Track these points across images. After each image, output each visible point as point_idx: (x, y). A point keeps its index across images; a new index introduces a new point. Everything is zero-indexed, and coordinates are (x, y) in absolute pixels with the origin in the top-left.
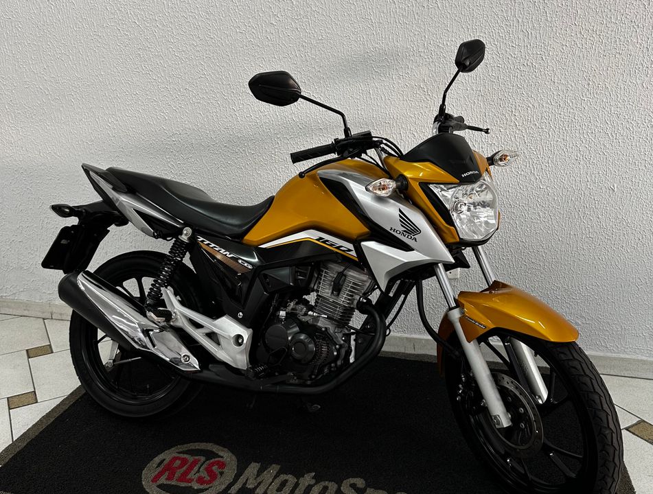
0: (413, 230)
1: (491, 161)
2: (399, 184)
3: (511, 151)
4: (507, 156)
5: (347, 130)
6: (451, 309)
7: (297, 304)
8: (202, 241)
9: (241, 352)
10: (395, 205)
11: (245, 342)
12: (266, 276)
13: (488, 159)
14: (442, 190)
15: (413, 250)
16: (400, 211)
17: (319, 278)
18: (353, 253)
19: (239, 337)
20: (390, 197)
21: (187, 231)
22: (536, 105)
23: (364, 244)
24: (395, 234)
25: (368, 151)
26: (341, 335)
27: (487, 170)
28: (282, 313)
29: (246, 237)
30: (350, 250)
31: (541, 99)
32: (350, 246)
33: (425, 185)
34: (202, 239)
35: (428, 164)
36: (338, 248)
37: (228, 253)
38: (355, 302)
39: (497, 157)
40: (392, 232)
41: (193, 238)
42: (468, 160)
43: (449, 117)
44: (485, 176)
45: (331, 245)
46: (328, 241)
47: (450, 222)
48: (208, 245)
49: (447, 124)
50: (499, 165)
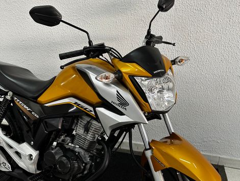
0: (124, 103)
1: (174, 62)
2: (117, 75)
3: (186, 57)
4: (183, 60)
5: (90, 42)
6: (146, 150)
7: (66, 136)
8: (16, 100)
9: (32, 164)
10: (114, 88)
11: (33, 158)
12: (46, 122)
13: (172, 61)
14: (142, 80)
15: (124, 115)
16: (117, 92)
17: (77, 124)
18: (93, 113)
19: (31, 155)
20: (112, 83)
21: (10, 93)
22: (202, 31)
23: (97, 109)
24: (114, 105)
25: (103, 54)
26: (88, 156)
27: (170, 68)
28: (55, 144)
29: (39, 99)
30: (91, 111)
31: (204, 28)
32: (92, 109)
33: (132, 77)
34: (16, 99)
35: (134, 64)
36: (85, 109)
37: (27, 108)
38: (96, 138)
39: (177, 60)
40: (112, 104)
41: (12, 98)
42: (158, 63)
43: (152, 36)
44: (169, 72)
45: (82, 107)
46: (80, 105)
47: (146, 100)
48: (18, 102)
49: (151, 40)
50: (178, 65)
